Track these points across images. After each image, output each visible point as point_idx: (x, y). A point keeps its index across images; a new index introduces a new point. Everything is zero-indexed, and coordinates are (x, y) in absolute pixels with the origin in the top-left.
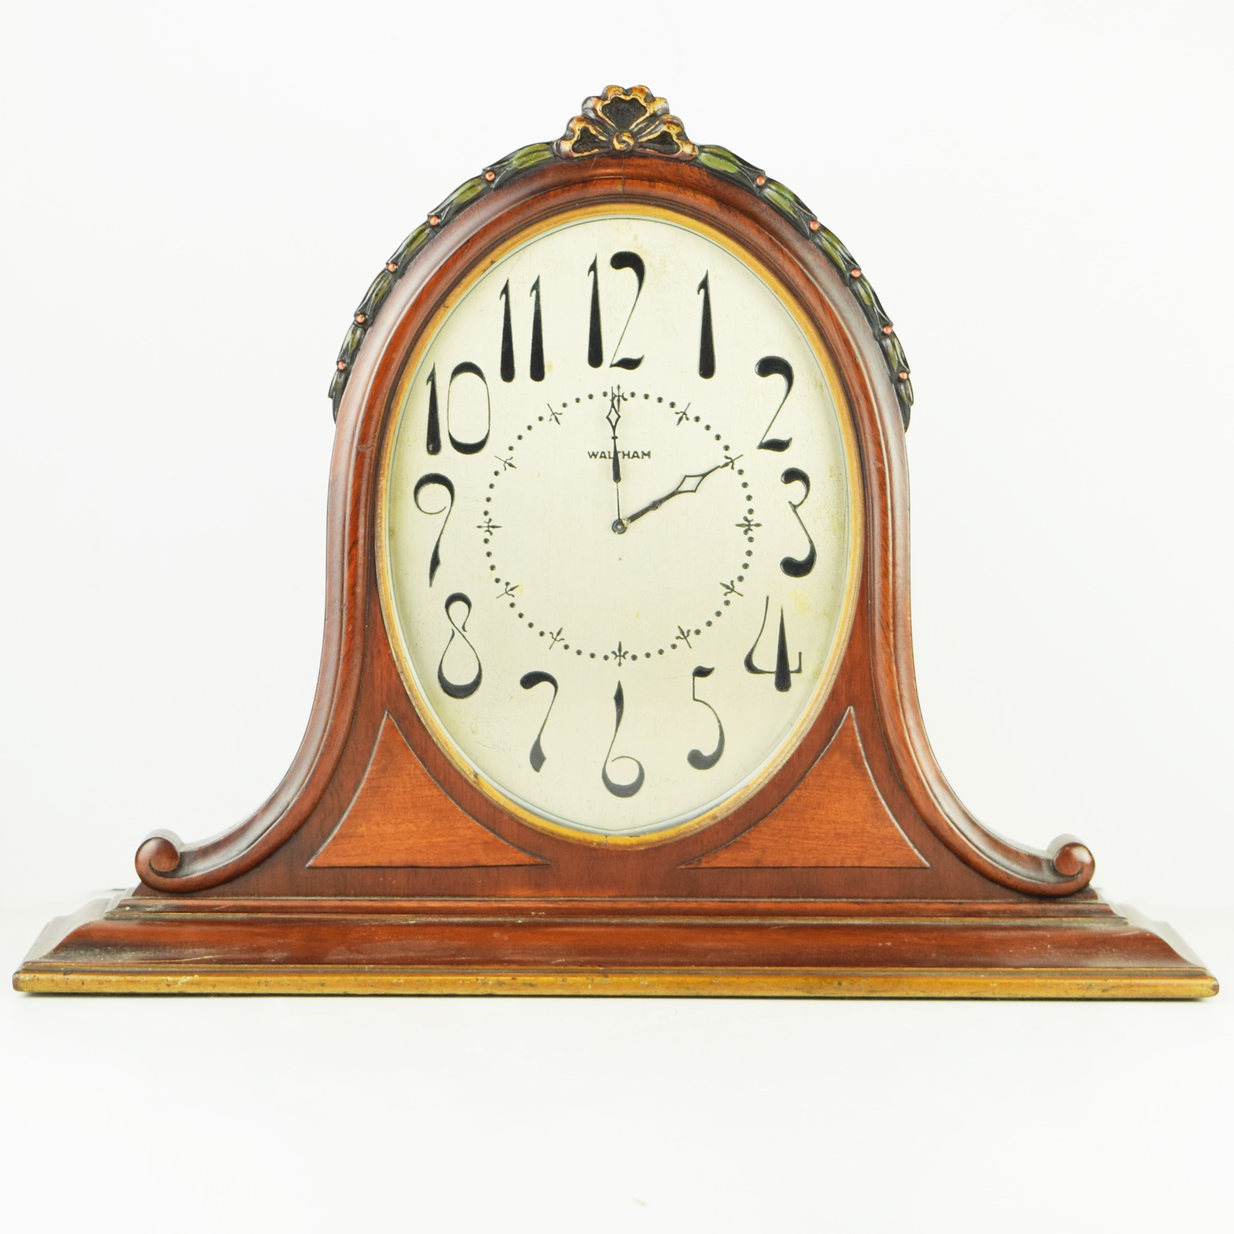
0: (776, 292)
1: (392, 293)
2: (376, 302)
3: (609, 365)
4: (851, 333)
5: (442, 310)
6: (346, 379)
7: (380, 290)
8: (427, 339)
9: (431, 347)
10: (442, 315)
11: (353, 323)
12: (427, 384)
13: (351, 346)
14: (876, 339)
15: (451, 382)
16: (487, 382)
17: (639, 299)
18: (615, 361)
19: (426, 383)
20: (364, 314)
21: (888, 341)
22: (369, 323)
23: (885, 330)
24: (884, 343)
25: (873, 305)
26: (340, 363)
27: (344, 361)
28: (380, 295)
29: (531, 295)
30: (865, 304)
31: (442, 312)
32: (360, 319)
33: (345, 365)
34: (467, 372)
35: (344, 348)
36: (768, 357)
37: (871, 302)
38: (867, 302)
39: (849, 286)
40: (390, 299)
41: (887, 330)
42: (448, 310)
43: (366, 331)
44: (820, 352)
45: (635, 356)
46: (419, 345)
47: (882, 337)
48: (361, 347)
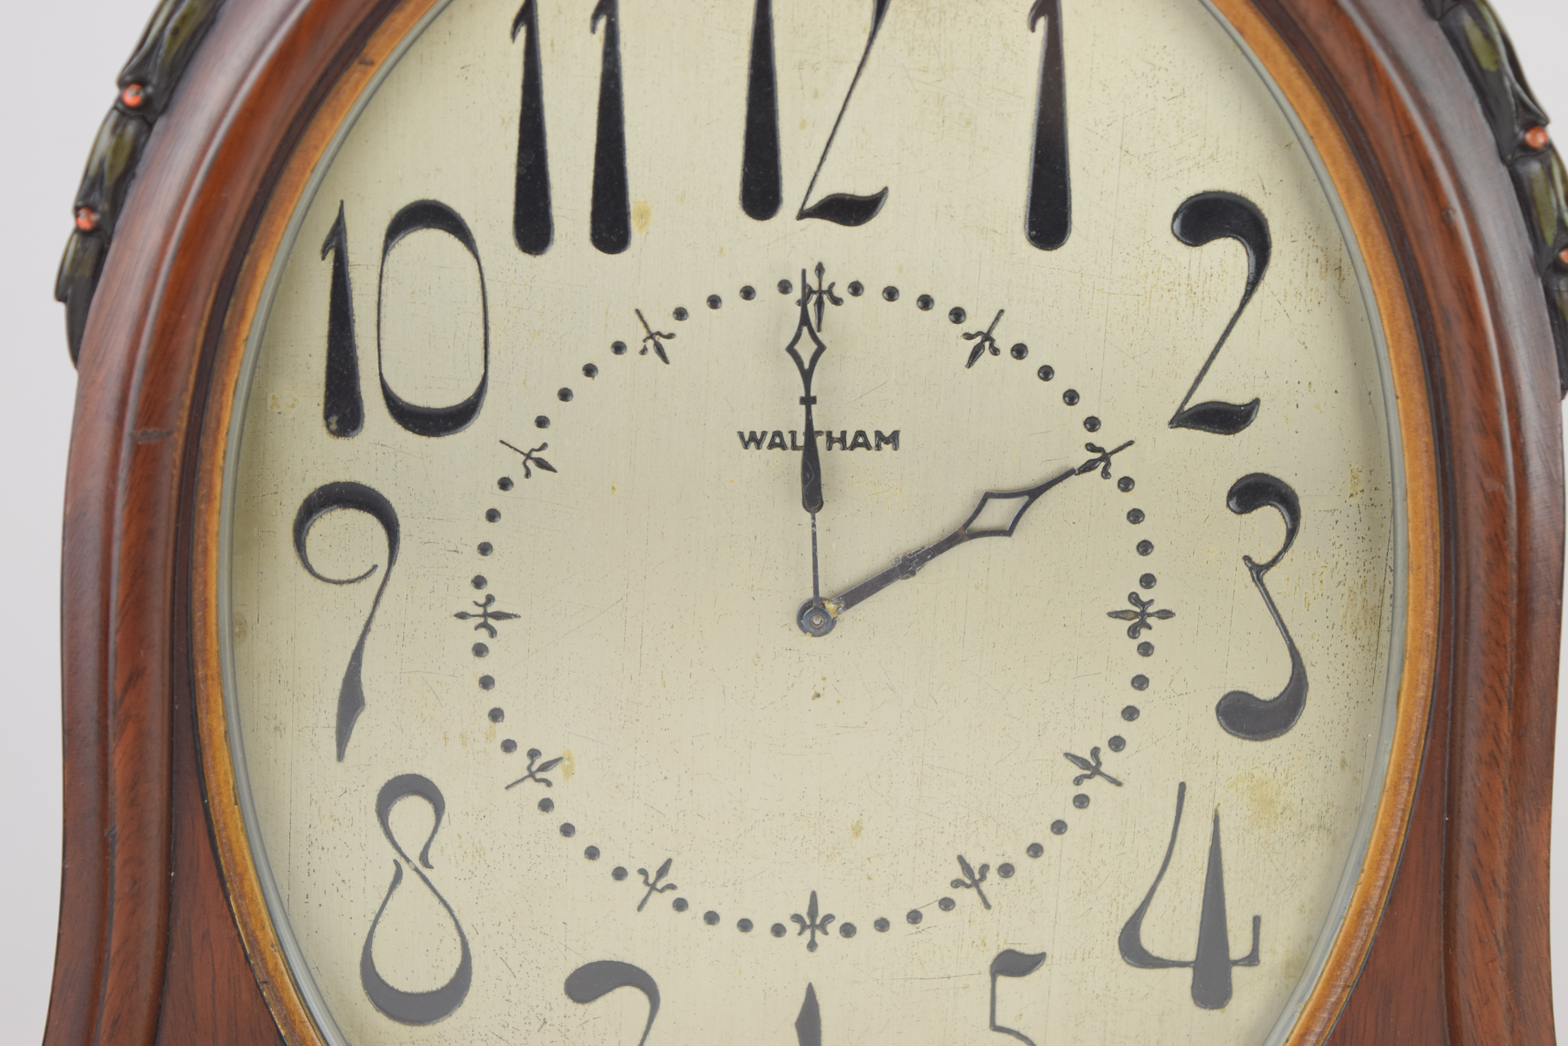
0: (1242, 32)
1: (219, 26)
2: (175, 48)
3: (796, 212)
4: (1442, 145)
5: (355, 73)
6: (102, 253)
7: (184, 19)
8: (316, 148)
9: (329, 166)
10: (357, 84)
11: (115, 108)
12: (323, 258)
13: (112, 167)
14: (1503, 159)
15: (386, 251)
16: (481, 253)
17: (877, 42)
18: (812, 202)
19: (320, 257)
20: (141, 82)
21: (1535, 167)
22: (159, 106)
23: (1529, 137)
24: (1521, 169)
25: (1500, 74)
26: (83, 213)
27: (91, 208)
28: (185, 33)
29: (593, 30)
30: (1481, 69)
31: (357, 75)
32: (132, 97)
33: (95, 217)
34: (428, 226)
35: (92, 172)
36: (1205, 193)
37: (1498, 62)
38: (1486, 62)
39: (1438, 20)
40: (212, 41)
41: (1536, 139)
42: (373, 70)
43: (150, 126)
44: (1349, 191)
45: (864, 189)
46: (295, 163)
47: (1518, 154)
48: (140, 170)
